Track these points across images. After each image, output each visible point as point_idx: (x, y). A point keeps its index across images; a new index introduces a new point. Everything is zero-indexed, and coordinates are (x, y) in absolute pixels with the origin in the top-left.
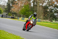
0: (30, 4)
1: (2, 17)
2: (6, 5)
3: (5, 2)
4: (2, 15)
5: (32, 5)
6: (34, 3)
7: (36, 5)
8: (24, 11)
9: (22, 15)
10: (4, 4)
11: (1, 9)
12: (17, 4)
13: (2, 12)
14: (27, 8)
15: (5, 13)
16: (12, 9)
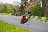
0: (40, 5)
1: (17, 15)
2: (20, 6)
3: (19, 3)
4: (17, 14)
5: (41, 6)
6: (43, 4)
7: (45, 6)
8: (35, 11)
9: (33, 14)
10: (18, 5)
11: (16, 9)
12: (29, 5)
13: (17, 11)
14: (37, 8)
15: (19, 12)
16: (25, 9)
